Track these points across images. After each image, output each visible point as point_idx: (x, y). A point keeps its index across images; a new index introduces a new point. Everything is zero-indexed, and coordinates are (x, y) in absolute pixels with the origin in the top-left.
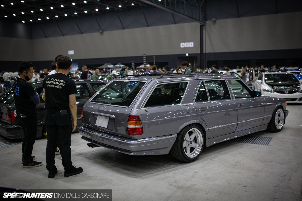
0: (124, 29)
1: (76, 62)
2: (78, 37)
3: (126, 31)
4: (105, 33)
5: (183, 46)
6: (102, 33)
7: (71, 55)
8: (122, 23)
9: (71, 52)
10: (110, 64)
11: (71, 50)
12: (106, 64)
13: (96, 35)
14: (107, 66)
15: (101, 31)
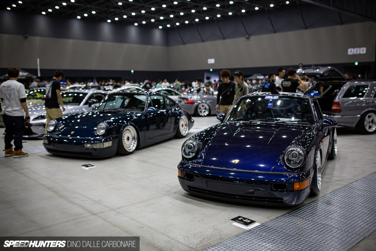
0: (275, 32)
1: (216, 72)
2: (219, 43)
3: (277, 35)
4: (252, 38)
5: (352, 52)
6: (248, 38)
7: (211, 64)
8: (273, 26)
9: (211, 61)
10: (260, 74)
11: (211, 58)
12: (255, 75)
13: (241, 40)
14: (256, 77)
15: (247, 36)
